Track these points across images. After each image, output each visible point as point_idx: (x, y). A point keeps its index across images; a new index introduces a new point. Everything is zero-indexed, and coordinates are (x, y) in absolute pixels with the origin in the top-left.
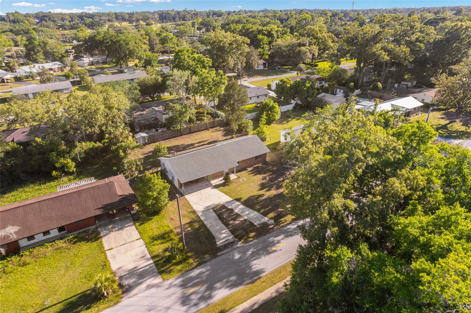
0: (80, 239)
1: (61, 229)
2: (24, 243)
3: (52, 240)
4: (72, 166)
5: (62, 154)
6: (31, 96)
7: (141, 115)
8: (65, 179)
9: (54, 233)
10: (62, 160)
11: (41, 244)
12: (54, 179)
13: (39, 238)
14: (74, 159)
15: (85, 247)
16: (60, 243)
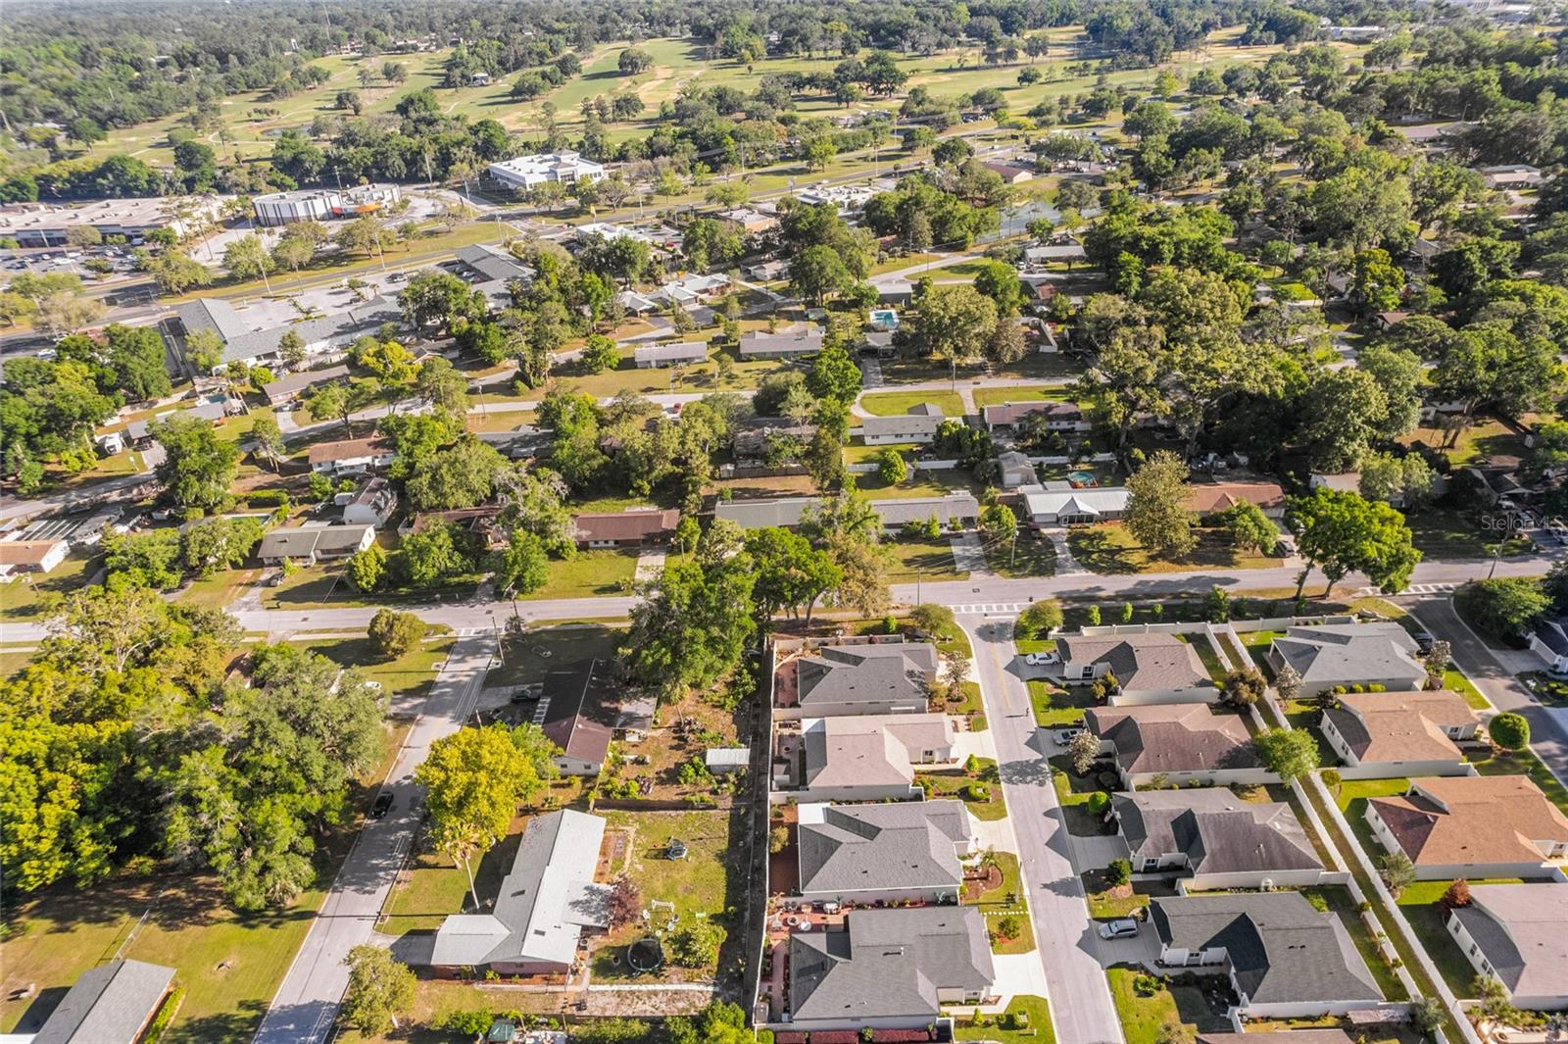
0: (625, 553)
1: (616, 542)
2: (592, 544)
3: (608, 548)
4: (647, 488)
5: (640, 476)
6: (654, 364)
7: (745, 437)
8: (638, 499)
9: (611, 544)
10: (639, 482)
11: (601, 549)
12: (632, 497)
13: (601, 544)
14: (650, 483)
15: (626, 560)
16: (612, 552)
